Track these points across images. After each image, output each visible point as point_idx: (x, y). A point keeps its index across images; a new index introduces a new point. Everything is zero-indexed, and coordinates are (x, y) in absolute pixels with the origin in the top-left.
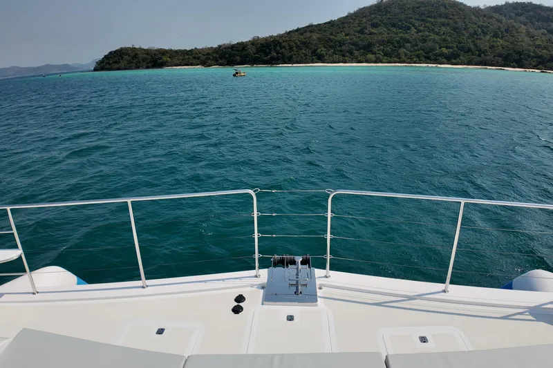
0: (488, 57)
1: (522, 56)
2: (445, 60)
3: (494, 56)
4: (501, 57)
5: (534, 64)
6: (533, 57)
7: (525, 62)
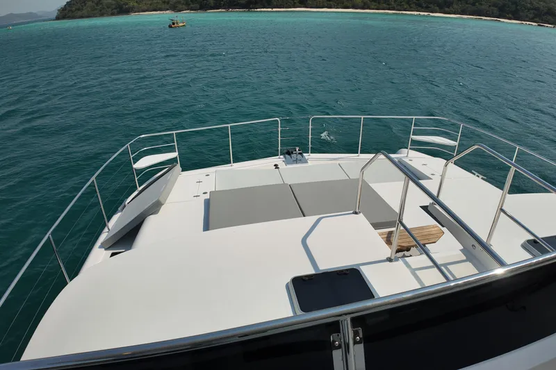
0: (483, 7)
1: (518, 7)
2: (437, 8)
3: (490, 6)
4: (496, 7)
5: (531, 16)
6: (529, 9)
7: (521, 14)
